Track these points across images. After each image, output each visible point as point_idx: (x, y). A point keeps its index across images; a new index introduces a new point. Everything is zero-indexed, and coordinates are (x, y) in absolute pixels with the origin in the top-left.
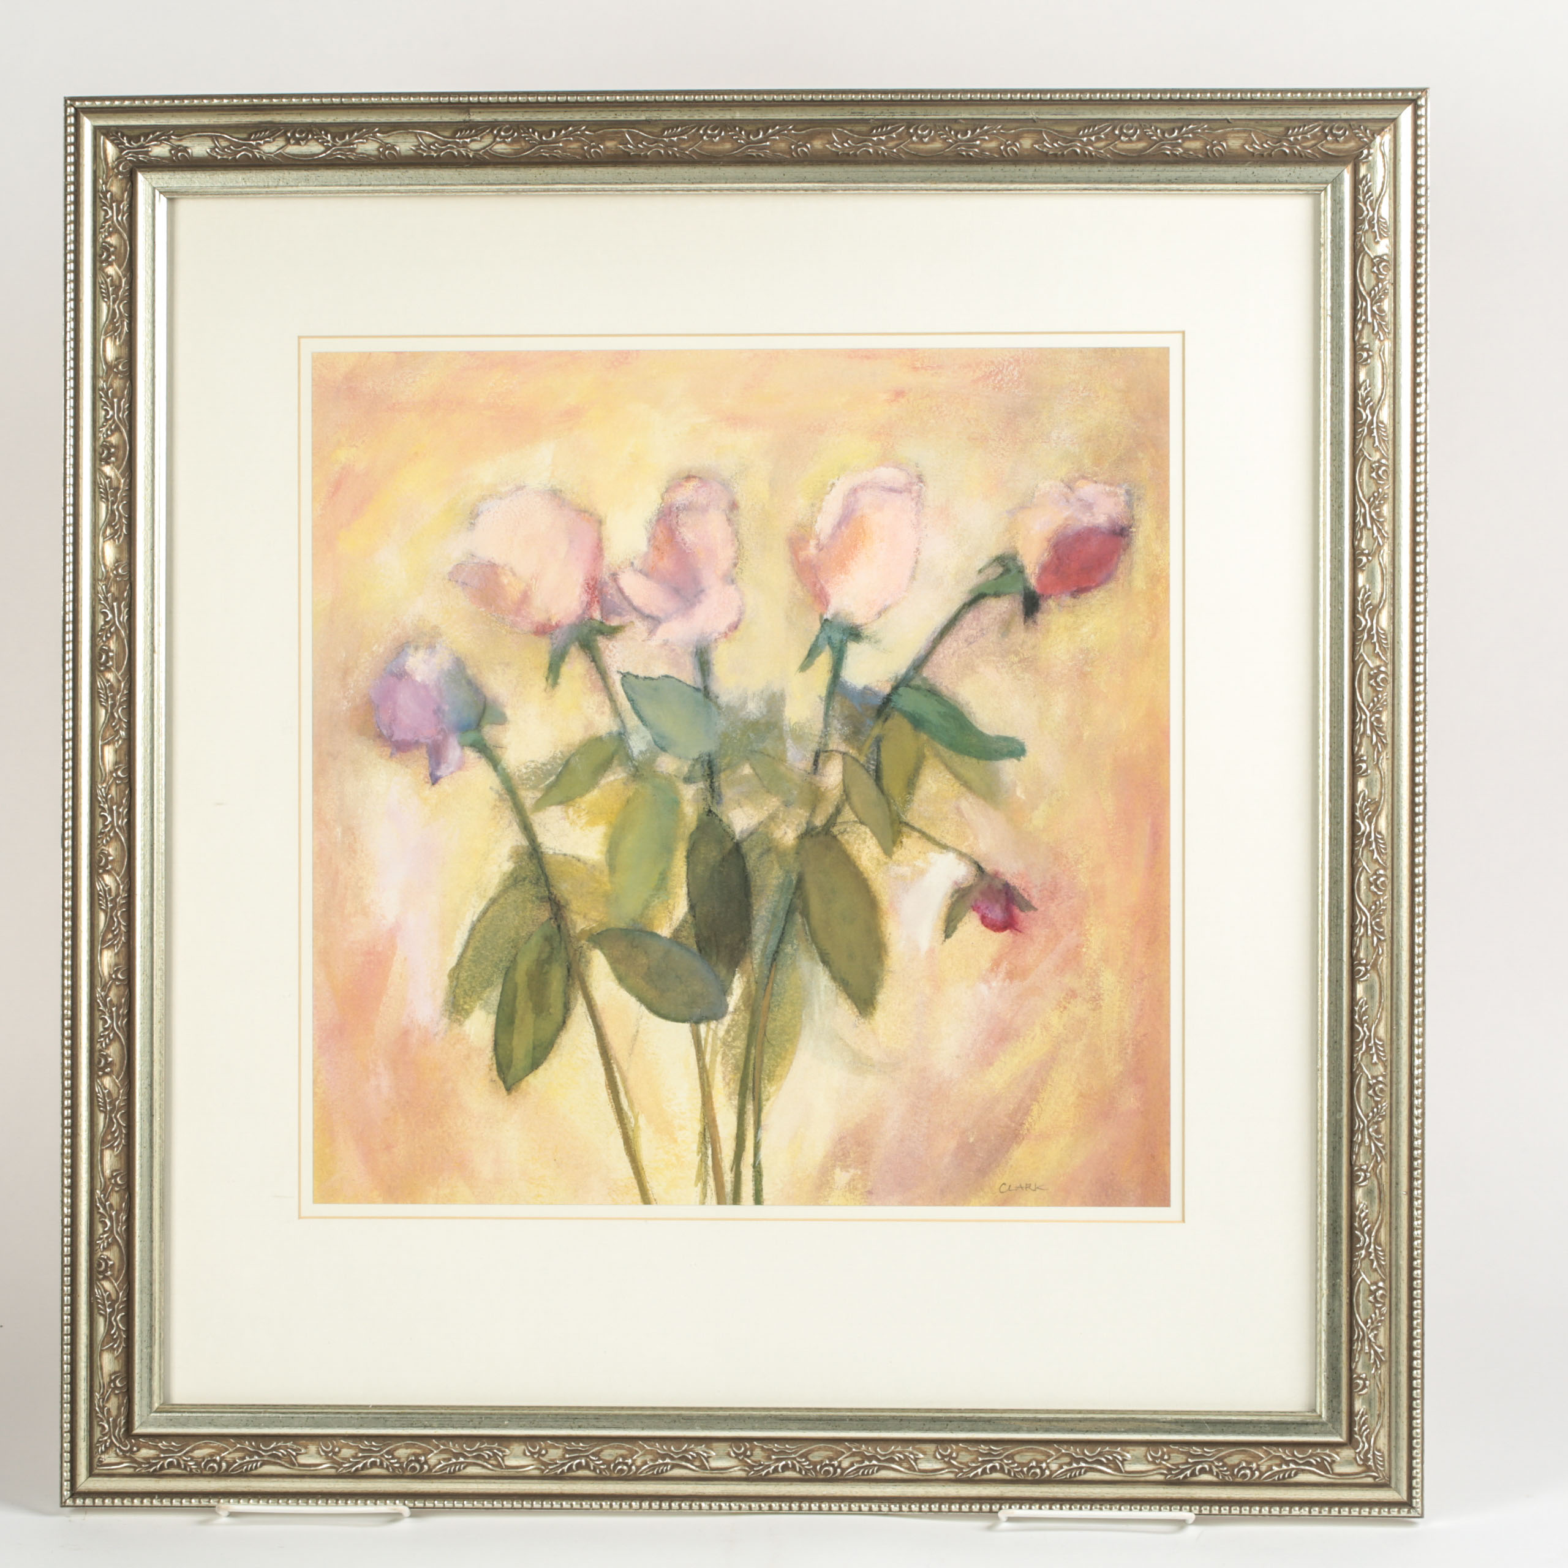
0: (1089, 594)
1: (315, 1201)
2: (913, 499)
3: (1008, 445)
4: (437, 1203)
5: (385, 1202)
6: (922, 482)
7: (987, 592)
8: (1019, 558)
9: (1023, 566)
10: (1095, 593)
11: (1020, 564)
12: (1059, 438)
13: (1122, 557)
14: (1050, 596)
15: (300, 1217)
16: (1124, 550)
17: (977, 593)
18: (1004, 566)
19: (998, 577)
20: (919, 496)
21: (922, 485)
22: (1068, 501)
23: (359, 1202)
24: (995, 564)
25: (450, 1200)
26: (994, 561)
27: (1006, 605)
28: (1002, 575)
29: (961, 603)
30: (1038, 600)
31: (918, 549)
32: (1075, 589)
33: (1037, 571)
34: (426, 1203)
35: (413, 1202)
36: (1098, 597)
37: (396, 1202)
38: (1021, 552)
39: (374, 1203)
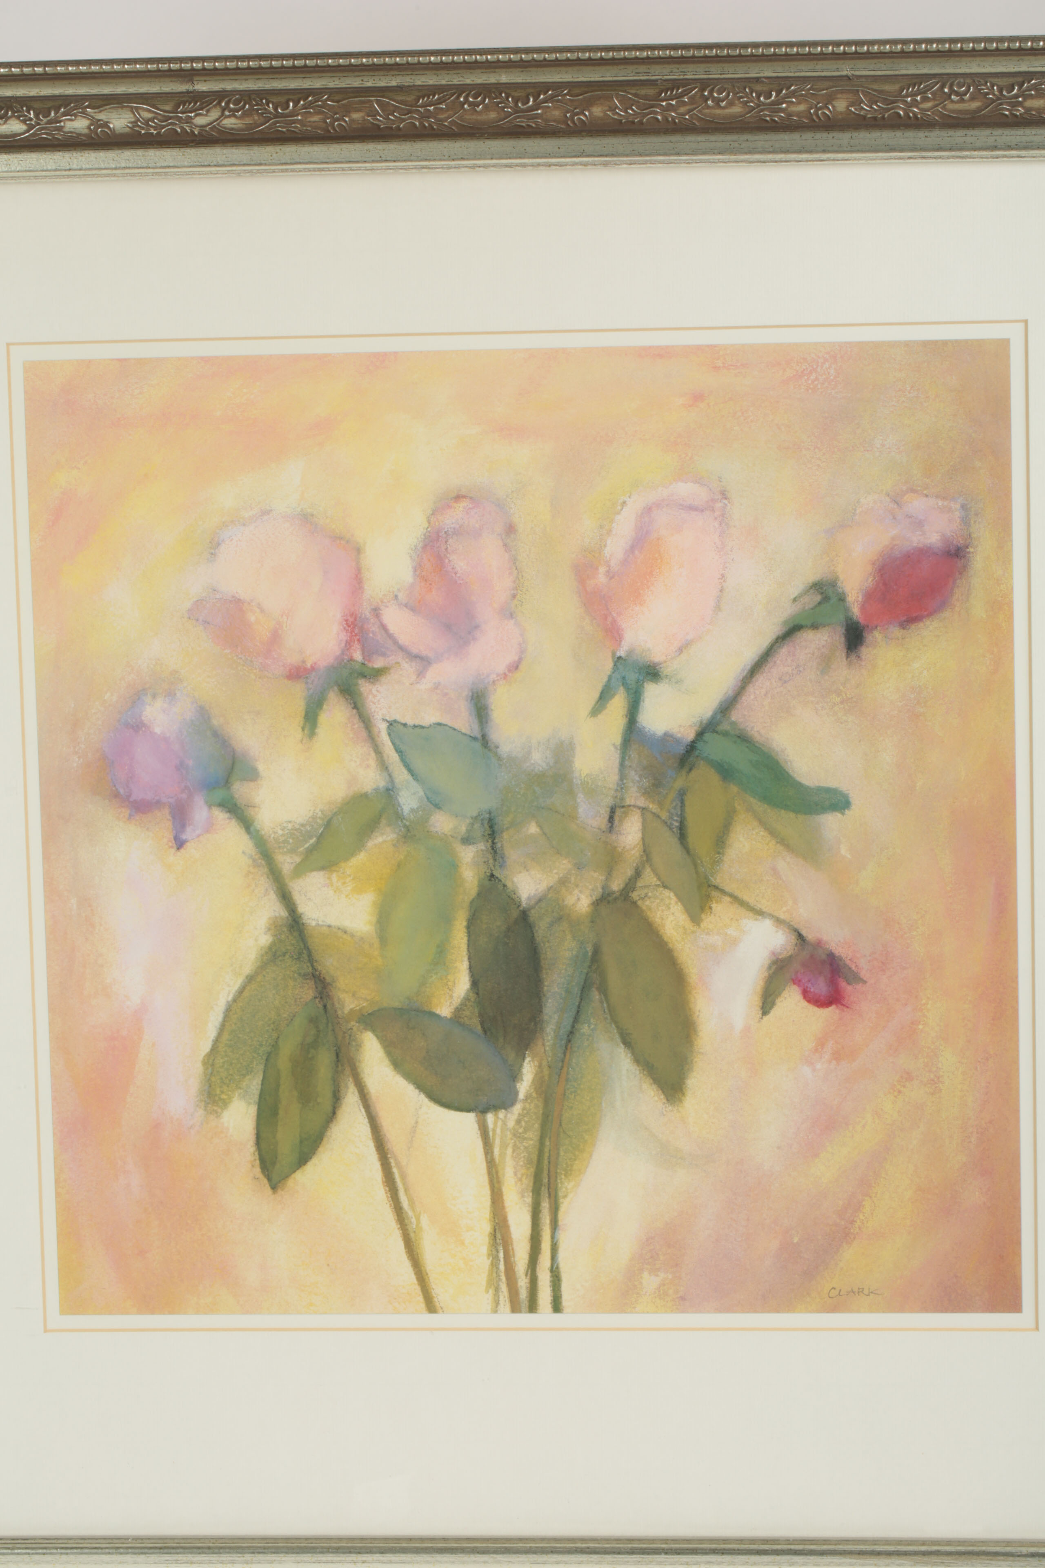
0: (921, 625)
1: (63, 1312)
2: (716, 519)
3: (824, 454)
4: (197, 1312)
5: (140, 1312)
6: (726, 498)
7: (803, 623)
8: (839, 584)
9: (844, 593)
10: (928, 623)
11: (840, 590)
12: (883, 445)
13: (958, 581)
14: (876, 627)
15: (46, 1331)
16: (961, 574)
17: (792, 625)
18: (822, 593)
19: (816, 607)
20: (723, 515)
21: (726, 502)
22: (894, 518)
23: (111, 1313)
24: (812, 591)
25: (211, 1309)
26: (811, 588)
27: (825, 638)
28: (820, 603)
29: (774, 637)
30: (862, 632)
31: (723, 576)
32: (904, 618)
33: (860, 599)
34: (185, 1313)
35: (170, 1313)
36: (931, 628)
37: (152, 1312)
38: (841, 577)
39: (127, 1313)
